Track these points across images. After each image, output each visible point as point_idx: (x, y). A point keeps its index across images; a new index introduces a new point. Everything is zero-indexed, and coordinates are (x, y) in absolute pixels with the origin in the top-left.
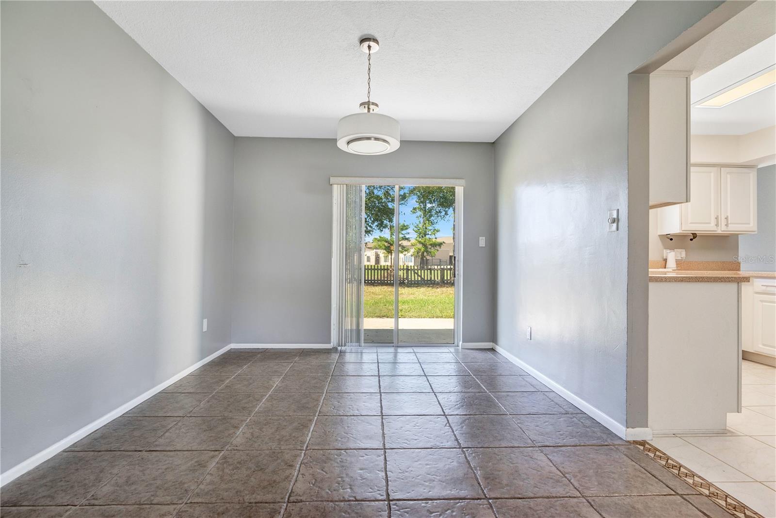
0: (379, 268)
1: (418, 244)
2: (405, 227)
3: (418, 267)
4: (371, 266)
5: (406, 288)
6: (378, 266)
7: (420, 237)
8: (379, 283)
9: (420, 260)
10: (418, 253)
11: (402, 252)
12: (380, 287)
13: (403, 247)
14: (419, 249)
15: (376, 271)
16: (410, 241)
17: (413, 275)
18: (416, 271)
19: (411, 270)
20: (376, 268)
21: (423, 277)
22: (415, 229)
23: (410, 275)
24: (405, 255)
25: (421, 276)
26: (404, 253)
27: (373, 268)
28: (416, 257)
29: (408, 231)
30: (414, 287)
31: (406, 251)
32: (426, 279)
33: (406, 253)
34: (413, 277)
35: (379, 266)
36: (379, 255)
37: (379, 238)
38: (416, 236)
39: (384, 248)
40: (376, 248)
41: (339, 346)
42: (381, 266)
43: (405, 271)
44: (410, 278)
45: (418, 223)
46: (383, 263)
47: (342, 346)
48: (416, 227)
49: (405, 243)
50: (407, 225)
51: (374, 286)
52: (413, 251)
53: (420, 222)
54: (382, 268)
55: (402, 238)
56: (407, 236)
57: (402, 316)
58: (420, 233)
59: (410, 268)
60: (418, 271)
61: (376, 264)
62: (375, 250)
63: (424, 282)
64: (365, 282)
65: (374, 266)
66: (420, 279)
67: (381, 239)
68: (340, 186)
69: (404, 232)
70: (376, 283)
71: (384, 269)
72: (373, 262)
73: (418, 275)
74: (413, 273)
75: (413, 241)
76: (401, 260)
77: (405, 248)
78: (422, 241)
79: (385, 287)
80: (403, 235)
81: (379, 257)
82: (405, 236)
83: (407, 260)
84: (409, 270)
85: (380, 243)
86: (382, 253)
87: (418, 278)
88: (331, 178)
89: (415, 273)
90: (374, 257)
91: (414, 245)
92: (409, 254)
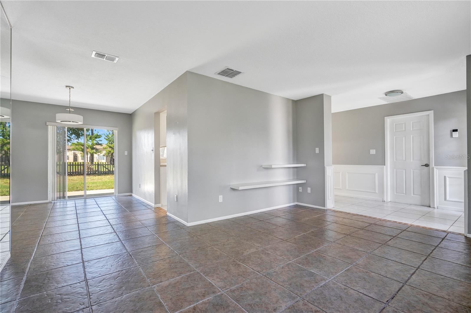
0: (77, 164)
1: (108, 148)
2: (98, 136)
3: (108, 163)
4: (70, 163)
5: (97, 176)
6: (75, 163)
7: (110, 144)
8: (77, 174)
9: (110, 158)
10: (108, 154)
11: (96, 153)
12: (77, 176)
13: (97, 150)
14: (109, 151)
15: (74, 166)
16: (102, 146)
17: (102, 168)
18: (105, 166)
19: (101, 165)
20: (74, 164)
21: (109, 169)
22: (106, 138)
23: (100, 168)
24: (99, 155)
25: (108, 169)
26: (98, 154)
27: (72, 164)
28: (107, 157)
29: (100, 139)
30: (102, 175)
31: (99, 152)
32: (111, 170)
33: (99, 153)
34: (102, 169)
35: (77, 163)
36: (77, 155)
37: (76, 143)
38: (107, 143)
39: (81, 150)
40: (74, 150)
41: (53, 201)
42: (78, 163)
43: (96, 166)
44: (100, 170)
45: (108, 134)
46: (80, 160)
47: (55, 200)
48: (106, 137)
49: (98, 147)
50: (100, 135)
51: (72, 176)
52: (105, 152)
53: (110, 133)
54: (79, 164)
55: (96, 143)
56: (100, 142)
57: (91, 189)
58: (110, 141)
59: (100, 164)
60: (106, 165)
61: (74, 161)
62: (73, 151)
63: (110, 172)
64: (68, 174)
65: (73, 163)
66: (107, 170)
67: (79, 144)
68: (53, 127)
69: (97, 139)
70: (74, 174)
71: (81, 165)
72: (71, 160)
73: (106, 168)
74: (102, 167)
75: (104, 146)
76: (96, 158)
77: (98, 150)
78: (111, 146)
79: (81, 176)
80: (97, 142)
81: (77, 156)
82: (98, 143)
83: (100, 158)
84: (99, 165)
85: (77, 146)
86: (79, 154)
87: (106, 170)
88: (47, 123)
89: (103, 167)
90: (72, 156)
91: (105, 149)
92: (102, 154)
